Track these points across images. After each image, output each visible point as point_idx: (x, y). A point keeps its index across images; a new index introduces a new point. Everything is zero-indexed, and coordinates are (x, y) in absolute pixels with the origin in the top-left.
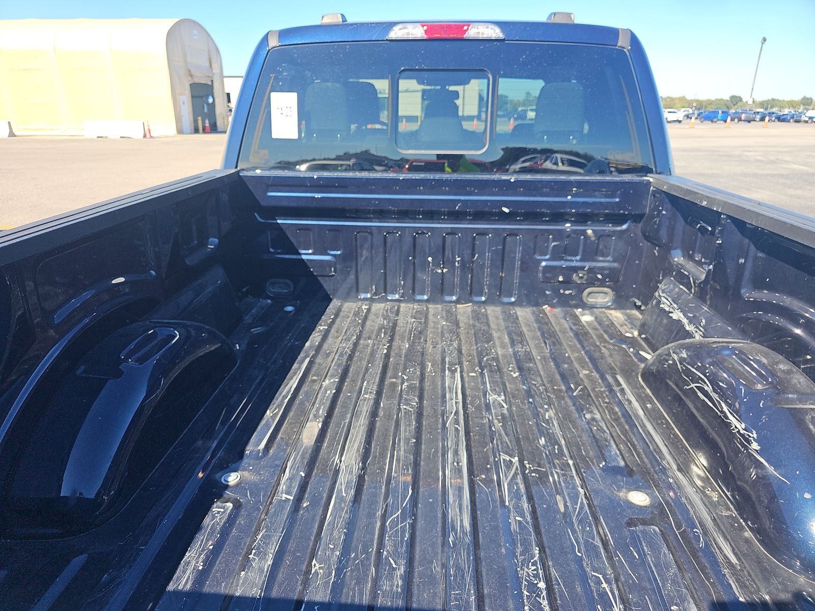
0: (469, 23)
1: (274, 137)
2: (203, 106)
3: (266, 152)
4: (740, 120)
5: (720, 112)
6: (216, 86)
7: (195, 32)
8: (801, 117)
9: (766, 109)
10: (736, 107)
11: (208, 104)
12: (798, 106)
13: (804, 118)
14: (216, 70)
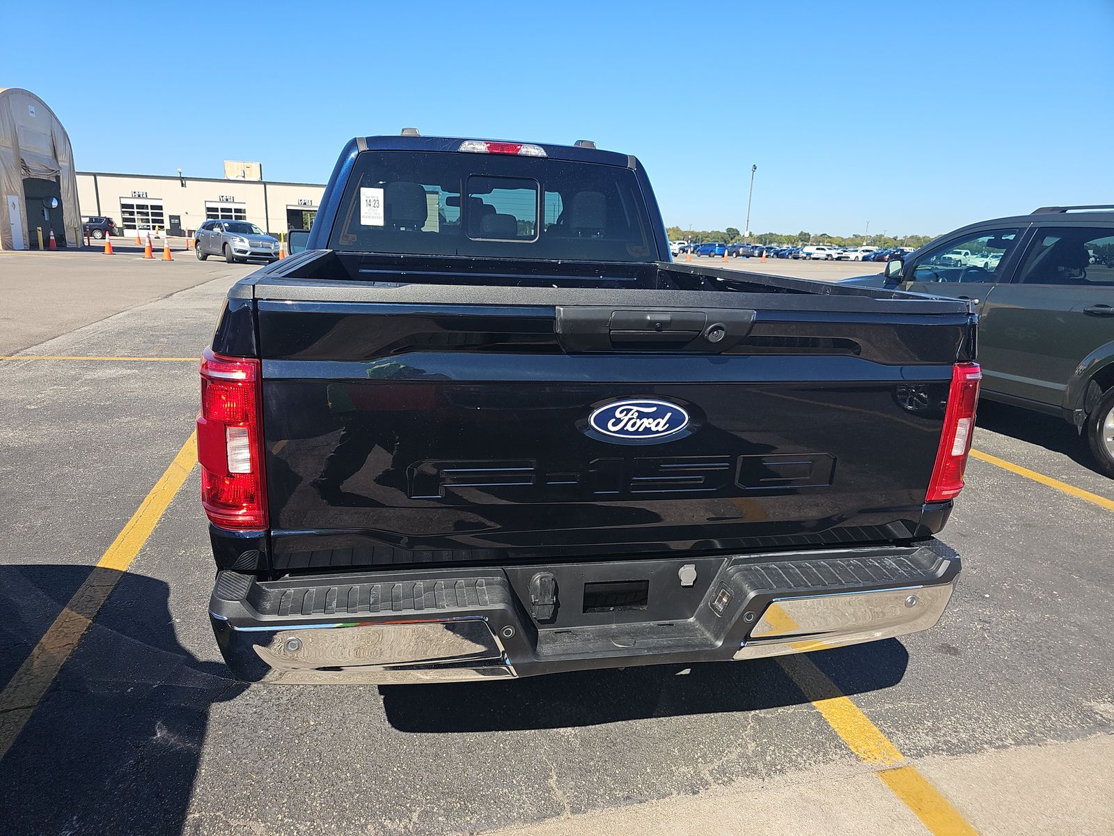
0: (521, 144)
1: (362, 223)
2: (43, 211)
3: (355, 236)
4: (738, 255)
5: (717, 245)
6: (64, 184)
7: (32, 109)
8: (799, 253)
9: (765, 245)
10: (733, 241)
11: (50, 209)
12: (796, 243)
13: (802, 254)
14: (63, 162)
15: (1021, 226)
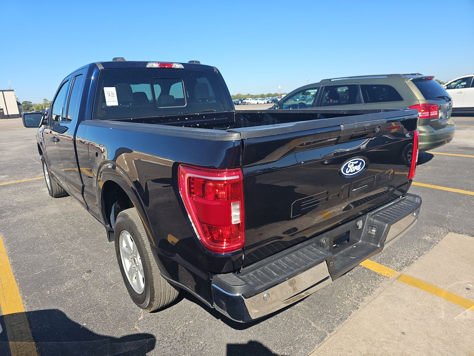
0: (173, 63)
1: (107, 105)
3: (105, 112)
15: (318, 86)
